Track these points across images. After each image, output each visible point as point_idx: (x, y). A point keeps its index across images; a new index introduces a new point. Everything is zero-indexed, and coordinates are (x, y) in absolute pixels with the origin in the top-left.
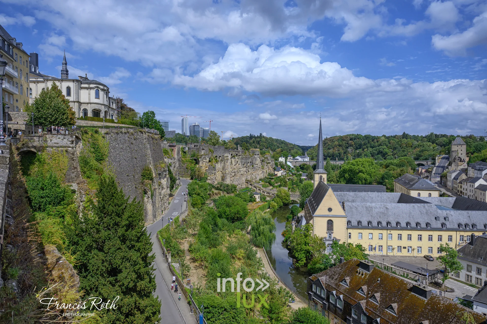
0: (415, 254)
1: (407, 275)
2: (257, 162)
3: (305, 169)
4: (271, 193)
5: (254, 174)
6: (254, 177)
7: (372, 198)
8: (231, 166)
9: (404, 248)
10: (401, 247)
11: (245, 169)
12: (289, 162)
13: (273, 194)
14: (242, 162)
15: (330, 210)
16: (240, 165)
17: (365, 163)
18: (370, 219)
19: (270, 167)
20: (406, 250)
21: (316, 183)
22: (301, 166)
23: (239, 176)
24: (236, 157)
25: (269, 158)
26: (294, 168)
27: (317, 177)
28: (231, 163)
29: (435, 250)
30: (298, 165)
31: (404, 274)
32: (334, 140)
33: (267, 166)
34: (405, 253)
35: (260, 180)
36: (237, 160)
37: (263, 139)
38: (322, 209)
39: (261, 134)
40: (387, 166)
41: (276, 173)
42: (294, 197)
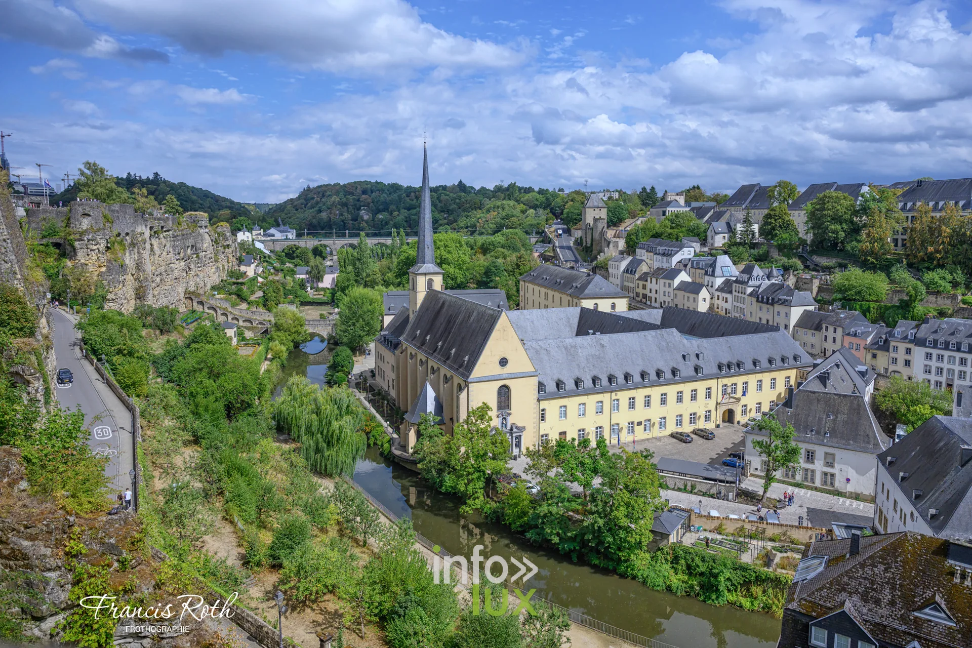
0: (656, 432)
1: (693, 487)
2: (205, 245)
3: (297, 257)
4: (255, 320)
5: (201, 275)
6: (202, 284)
7: (532, 322)
8: (152, 257)
9: (639, 424)
10: (633, 423)
11: (183, 264)
12: (259, 241)
13: (261, 323)
14: (174, 247)
15: (503, 362)
16: (171, 255)
17: (449, 243)
18: (577, 373)
19: (230, 256)
20: (642, 427)
21: (421, 297)
22: (286, 251)
23: (170, 283)
24: (161, 236)
25: (228, 234)
26: (273, 256)
27: (421, 282)
28: (152, 250)
29: (686, 419)
30: (278, 248)
31: (686, 486)
32: (328, 193)
33: (223, 253)
34: (640, 433)
35: (213, 288)
36: (163, 240)
37: (162, 186)
38: (486, 364)
39: (156, 174)
40: (485, 250)
41: (243, 268)
42: (315, 326)
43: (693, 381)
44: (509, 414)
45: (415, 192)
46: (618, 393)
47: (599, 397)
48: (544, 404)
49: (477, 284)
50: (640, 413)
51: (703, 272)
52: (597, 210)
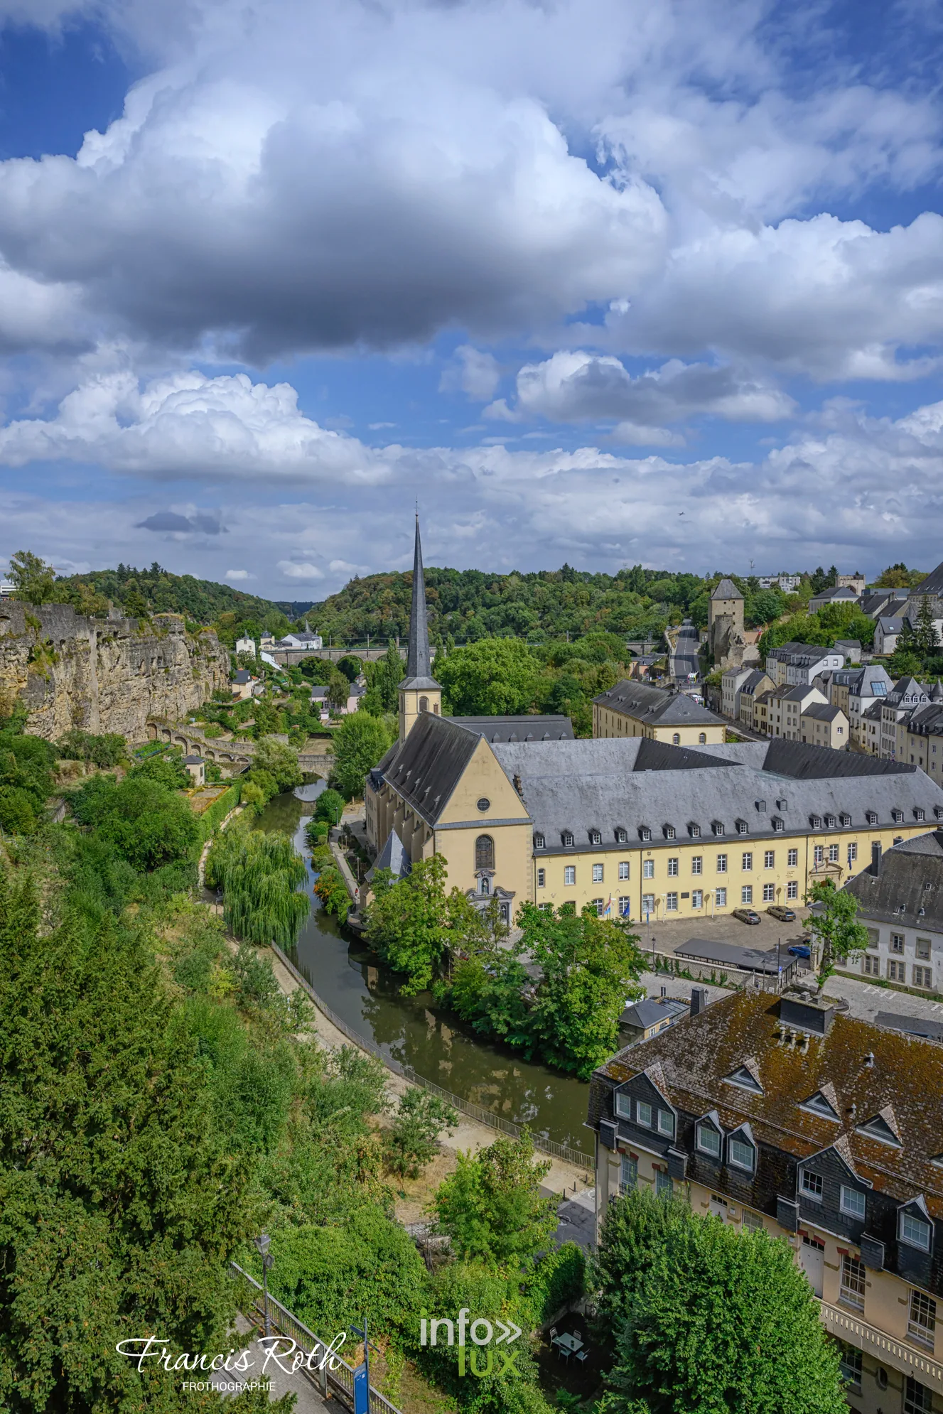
0: (711, 908)
1: (723, 978)
2: (179, 657)
3: (318, 673)
4: (236, 754)
5: (172, 696)
6: (173, 708)
7: (569, 757)
8: (99, 672)
9: (685, 895)
10: (675, 894)
11: (144, 680)
12: (267, 652)
13: (242, 759)
14: (132, 659)
15: (484, 804)
16: (128, 669)
17: (504, 652)
18: (593, 823)
19: (217, 672)
20: (690, 900)
21: (411, 720)
22: (304, 665)
23: (125, 705)
24: (114, 644)
25: (213, 643)
26: (284, 671)
27: (411, 703)
28: (100, 661)
29: (758, 893)
30: (293, 661)
31: (713, 976)
32: (381, 586)
33: (207, 667)
34: (686, 909)
35: (190, 713)
36: (117, 651)
37: (164, 582)
38: (459, 806)
39: (155, 566)
40: (558, 661)
41: (236, 688)
42: (311, 764)
43: (767, 839)
44: (492, 874)
45: (498, 582)
46: (653, 852)
47: (624, 856)
48: (542, 863)
49: (541, 709)
50: (685, 881)
51: (847, 690)
52: (729, 603)
